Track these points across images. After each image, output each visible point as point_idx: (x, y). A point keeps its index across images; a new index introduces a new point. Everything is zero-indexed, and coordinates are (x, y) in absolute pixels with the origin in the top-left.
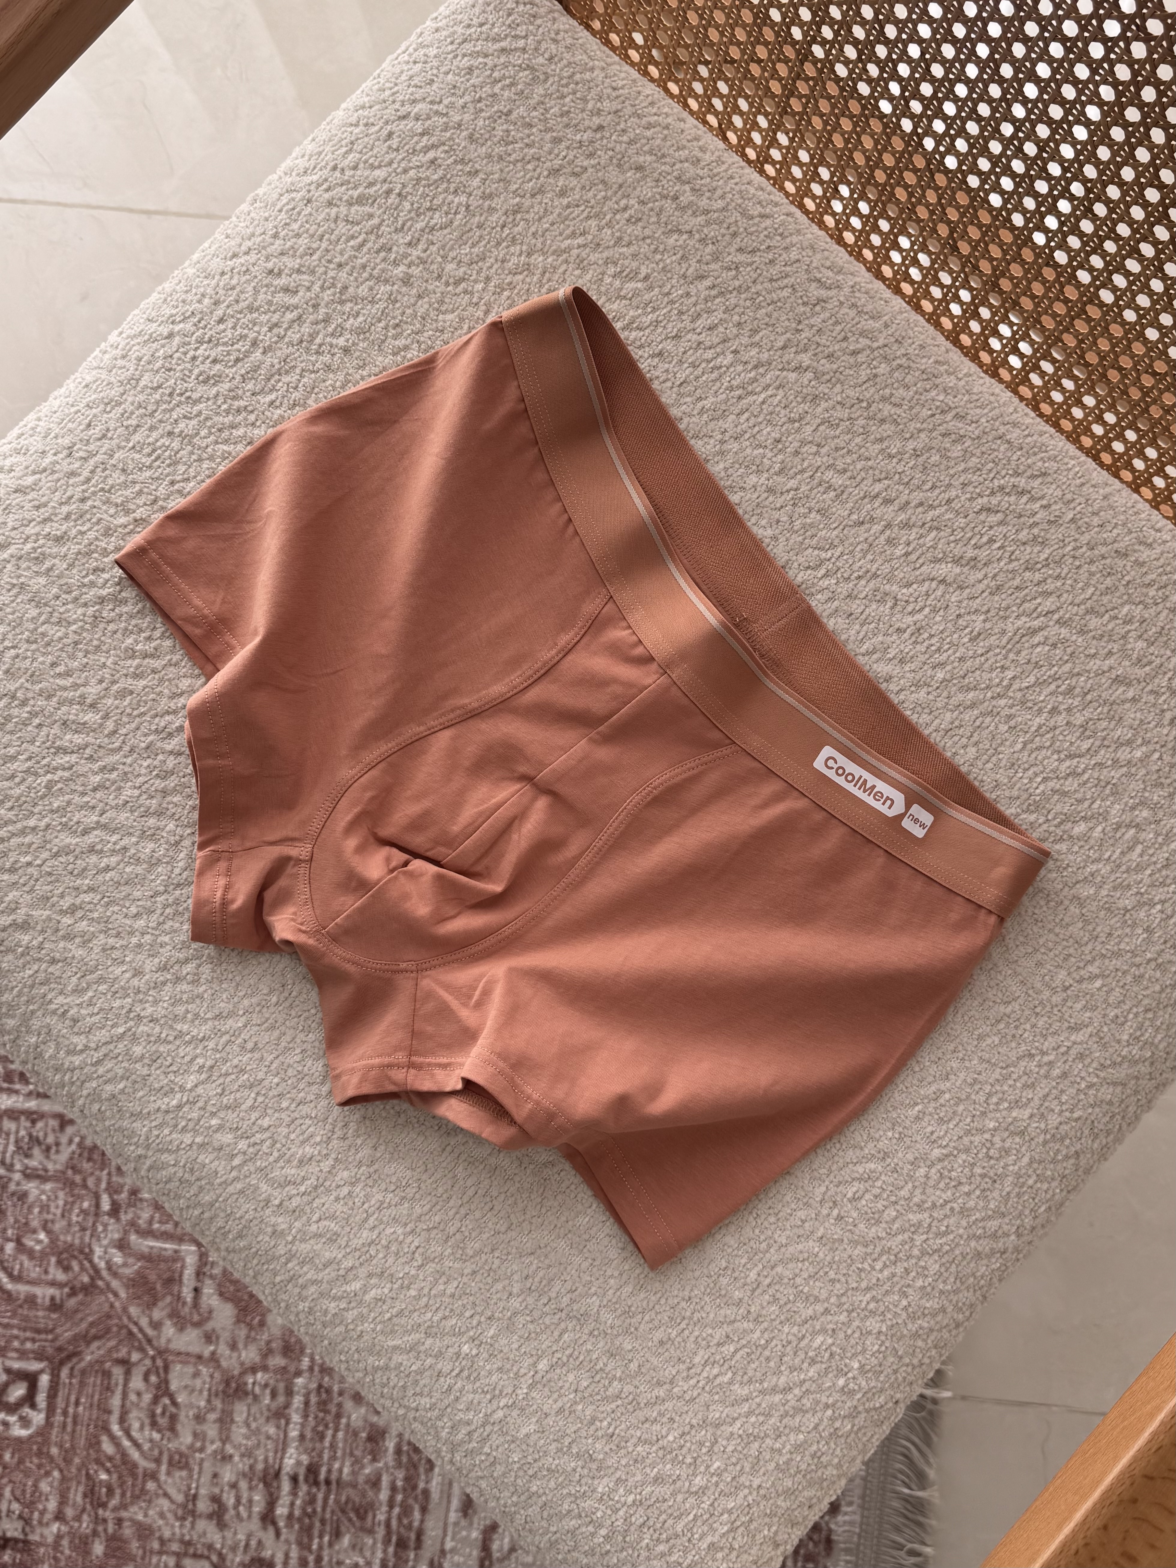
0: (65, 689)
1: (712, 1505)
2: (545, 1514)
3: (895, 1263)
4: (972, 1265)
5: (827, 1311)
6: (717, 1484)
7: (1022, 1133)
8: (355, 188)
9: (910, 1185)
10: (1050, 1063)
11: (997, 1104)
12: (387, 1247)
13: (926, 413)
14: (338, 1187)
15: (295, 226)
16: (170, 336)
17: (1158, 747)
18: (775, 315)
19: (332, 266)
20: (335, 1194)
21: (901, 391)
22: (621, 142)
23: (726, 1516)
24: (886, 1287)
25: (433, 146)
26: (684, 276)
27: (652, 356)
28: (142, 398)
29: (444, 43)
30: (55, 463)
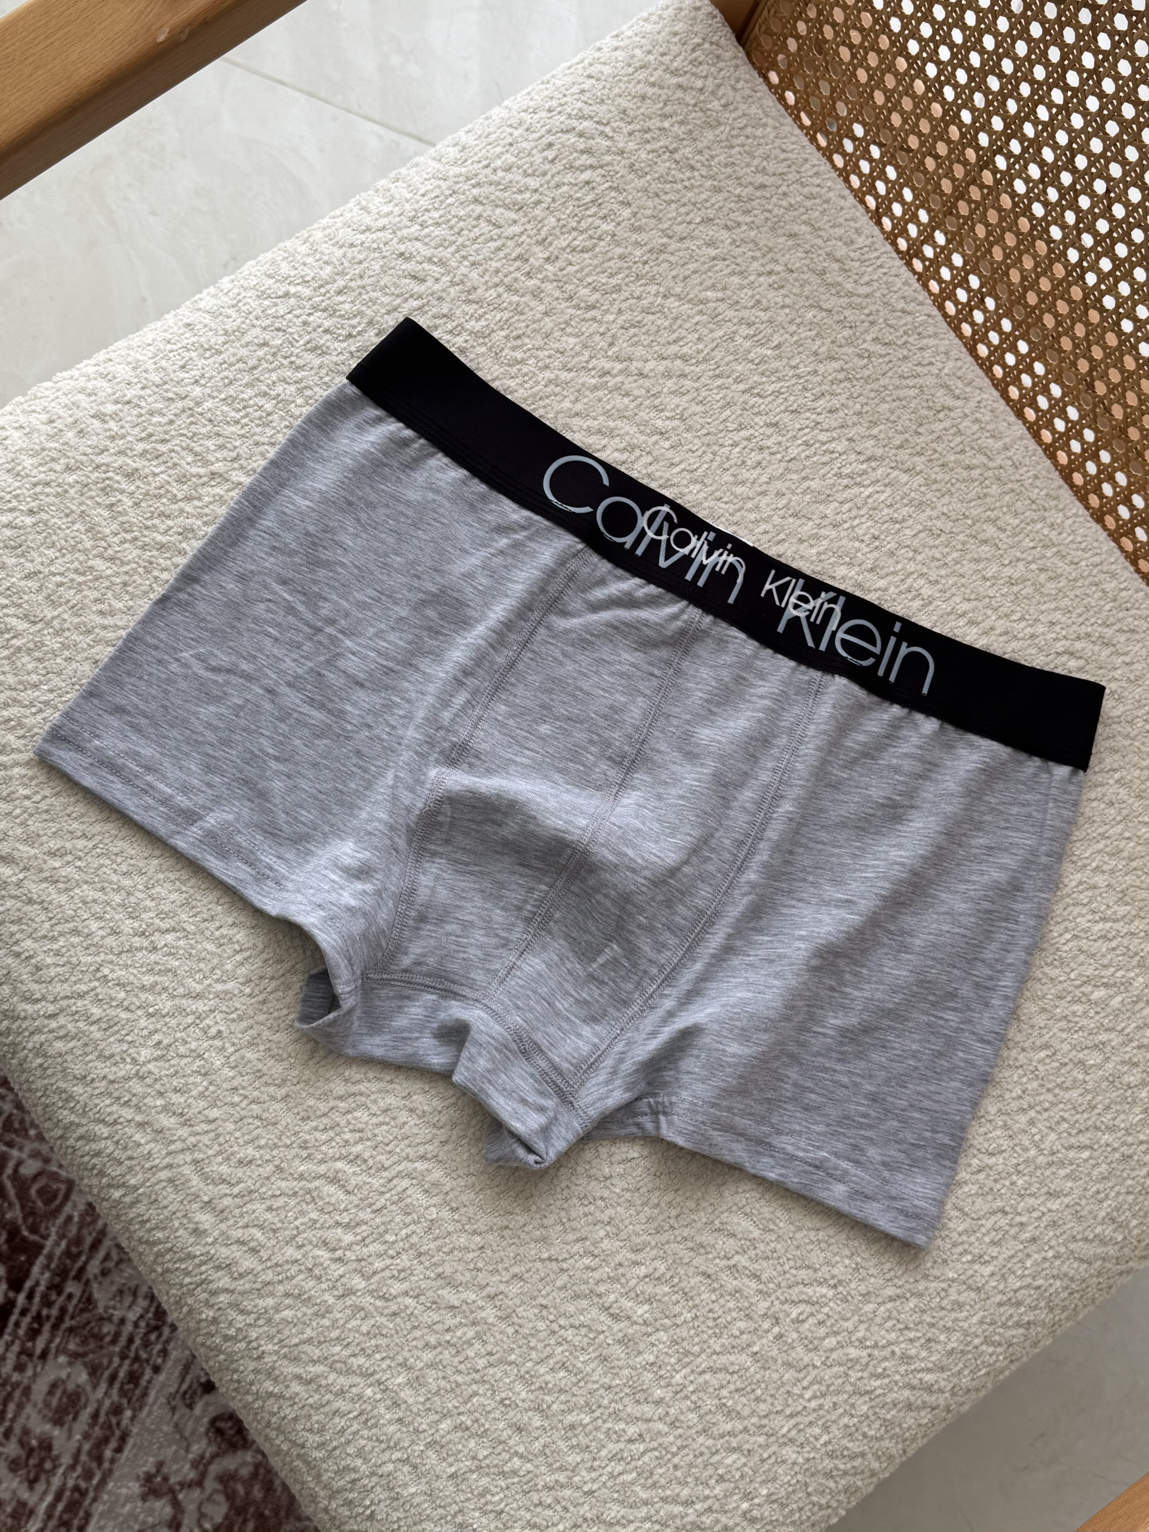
0: (105, 628)
3: (823, 1395)
4: (902, 1414)
5: (746, 1430)
7: (979, 1290)
8: (505, 190)
9: (856, 1318)
10: (1022, 1224)
11: (961, 1254)
12: (311, 1270)
13: (1027, 543)
14: (274, 1196)
15: (436, 215)
16: (287, 295)
18: (898, 412)
19: (466, 263)
20: (268, 1203)
21: (1008, 517)
22: (780, 206)
24: (811, 1418)
25: (591, 167)
26: (816, 353)
27: (767, 425)
28: (244, 352)
29: (621, 64)
30: (141, 397)
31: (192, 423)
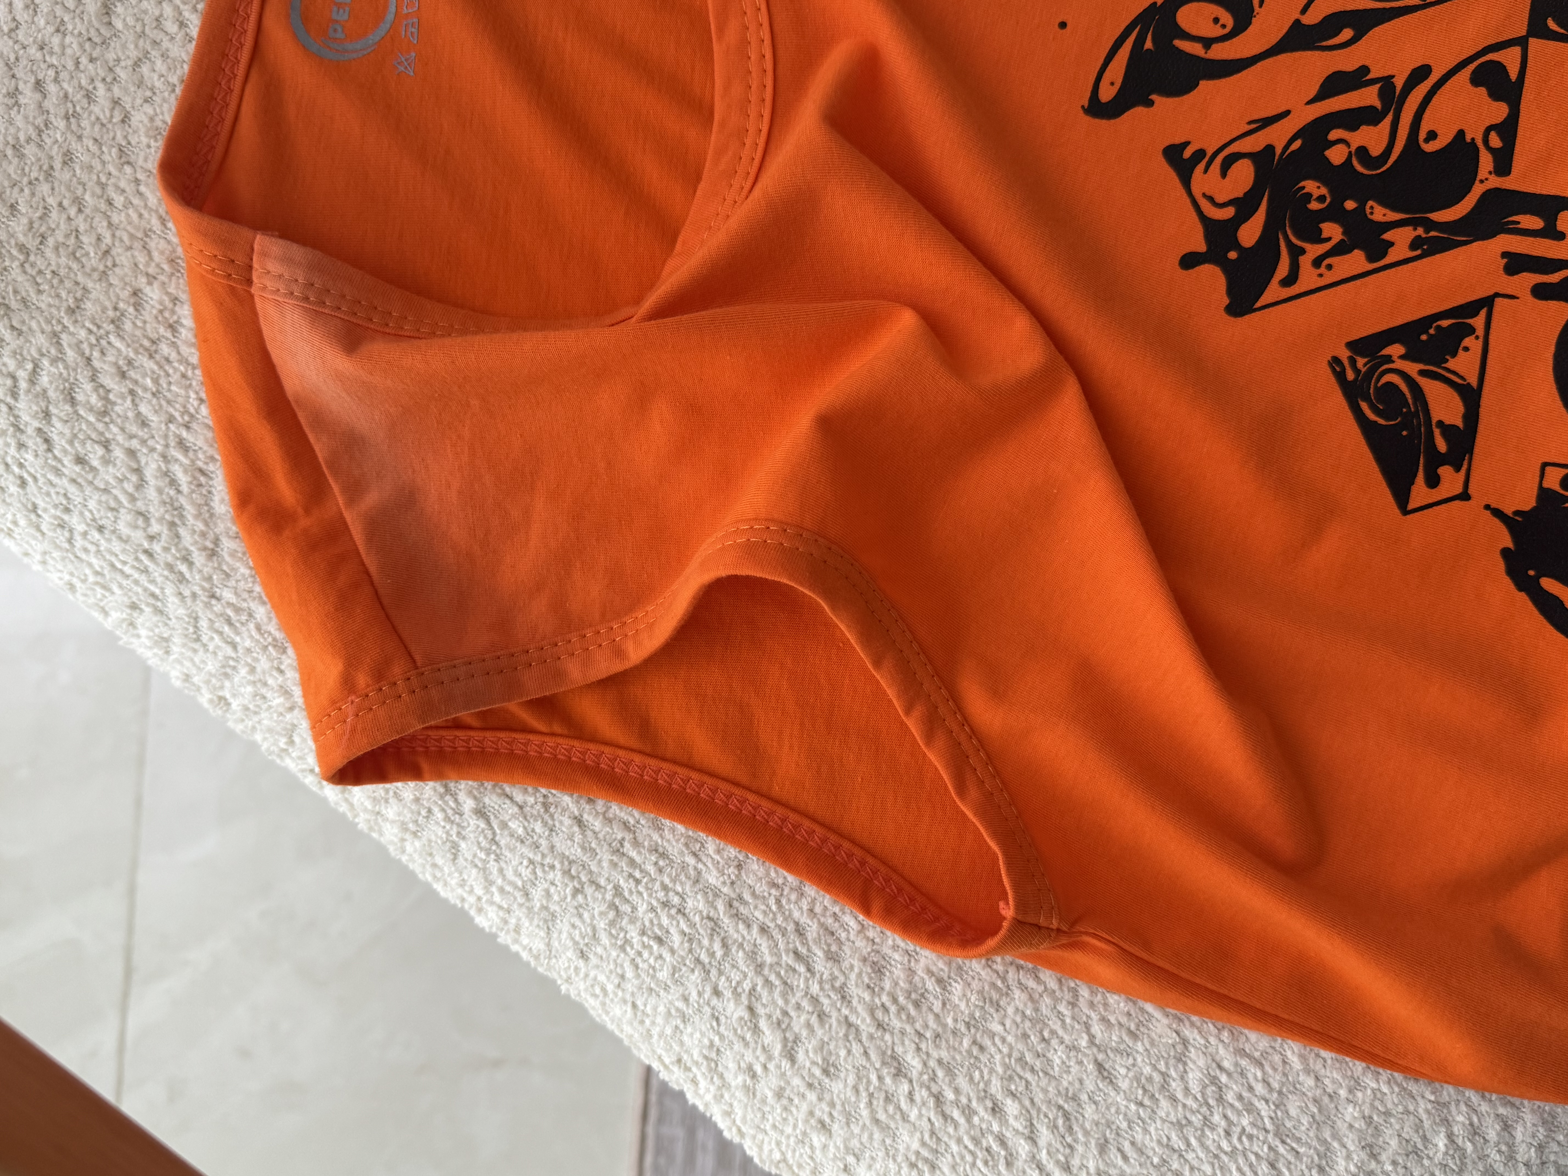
8: (180, 510)
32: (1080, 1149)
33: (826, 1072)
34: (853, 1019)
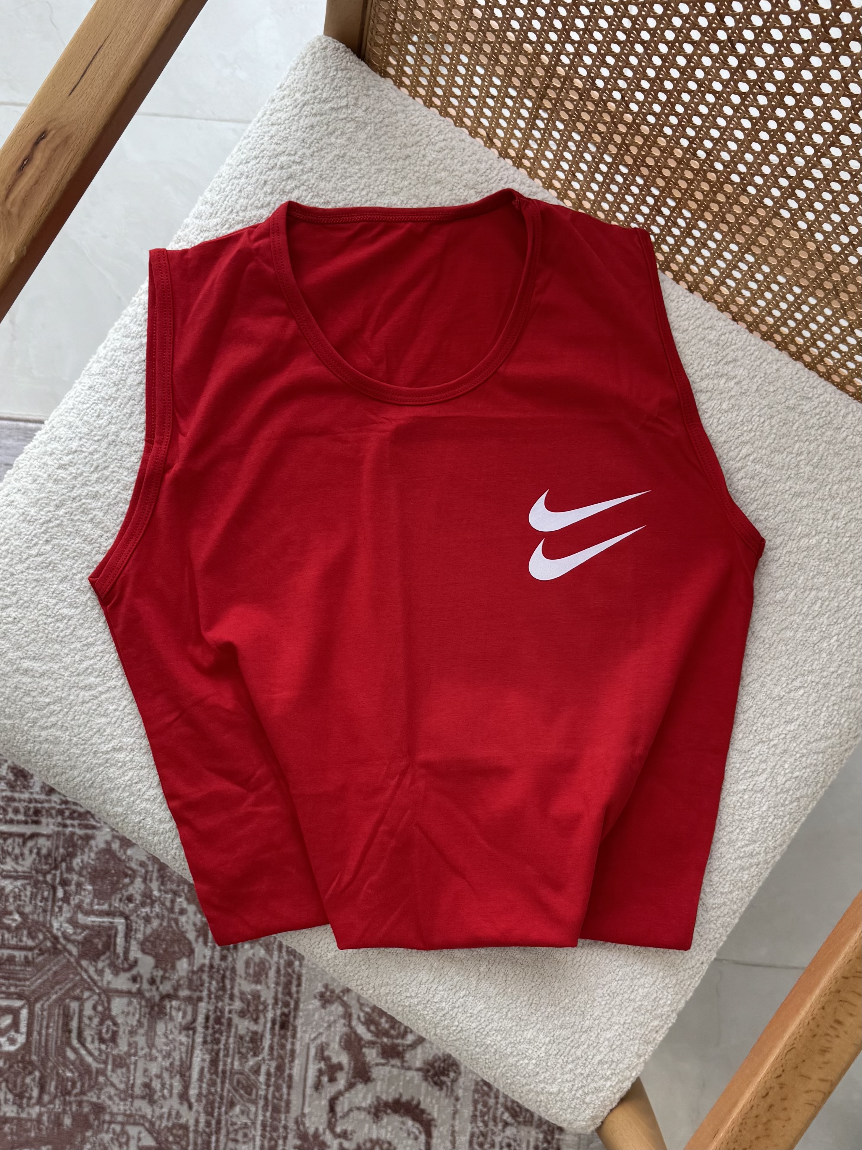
1: (597, 1037)
2: (497, 1057)
6: (599, 1025)
17: (826, 535)
22: (424, 166)
23: (606, 1043)
28: (130, 393)
29: (291, 107)
30: (81, 446)
31: (118, 450)
32: (36, 572)
33: (55, 480)
34: (76, 489)
